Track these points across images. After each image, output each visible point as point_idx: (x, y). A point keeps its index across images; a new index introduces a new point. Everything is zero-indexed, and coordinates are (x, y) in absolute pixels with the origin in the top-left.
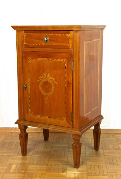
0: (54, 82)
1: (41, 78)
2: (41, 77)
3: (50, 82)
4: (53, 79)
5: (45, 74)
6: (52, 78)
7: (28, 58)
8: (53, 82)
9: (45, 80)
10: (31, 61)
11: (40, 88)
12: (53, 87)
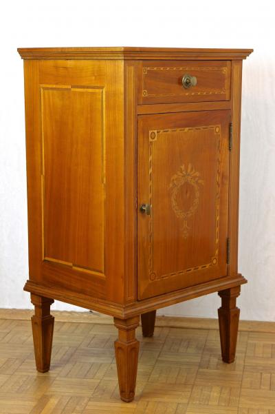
0: (200, 181)
1: (176, 179)
2: (176, 176)
3: (192, 183)
4: (197, 174)
5: (183, 167)
6: (195, 175)
7: (150, 132)
8: (197, 182)
9: (183, 182)
10: (156, 139)
11: (174, 204)
12: (197, 194)
